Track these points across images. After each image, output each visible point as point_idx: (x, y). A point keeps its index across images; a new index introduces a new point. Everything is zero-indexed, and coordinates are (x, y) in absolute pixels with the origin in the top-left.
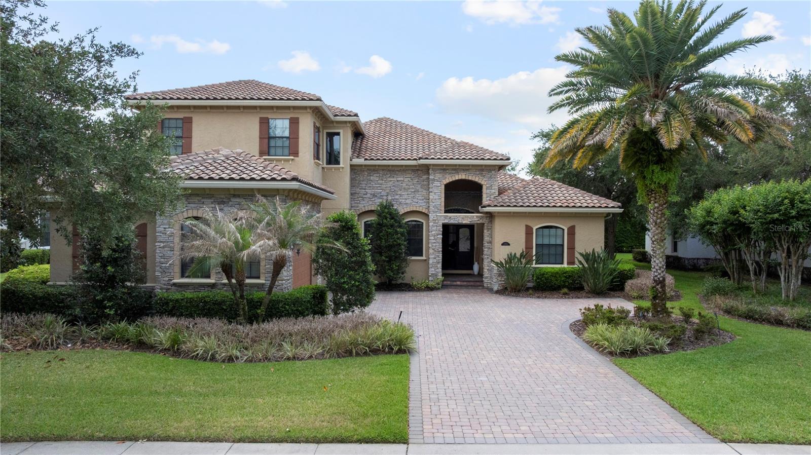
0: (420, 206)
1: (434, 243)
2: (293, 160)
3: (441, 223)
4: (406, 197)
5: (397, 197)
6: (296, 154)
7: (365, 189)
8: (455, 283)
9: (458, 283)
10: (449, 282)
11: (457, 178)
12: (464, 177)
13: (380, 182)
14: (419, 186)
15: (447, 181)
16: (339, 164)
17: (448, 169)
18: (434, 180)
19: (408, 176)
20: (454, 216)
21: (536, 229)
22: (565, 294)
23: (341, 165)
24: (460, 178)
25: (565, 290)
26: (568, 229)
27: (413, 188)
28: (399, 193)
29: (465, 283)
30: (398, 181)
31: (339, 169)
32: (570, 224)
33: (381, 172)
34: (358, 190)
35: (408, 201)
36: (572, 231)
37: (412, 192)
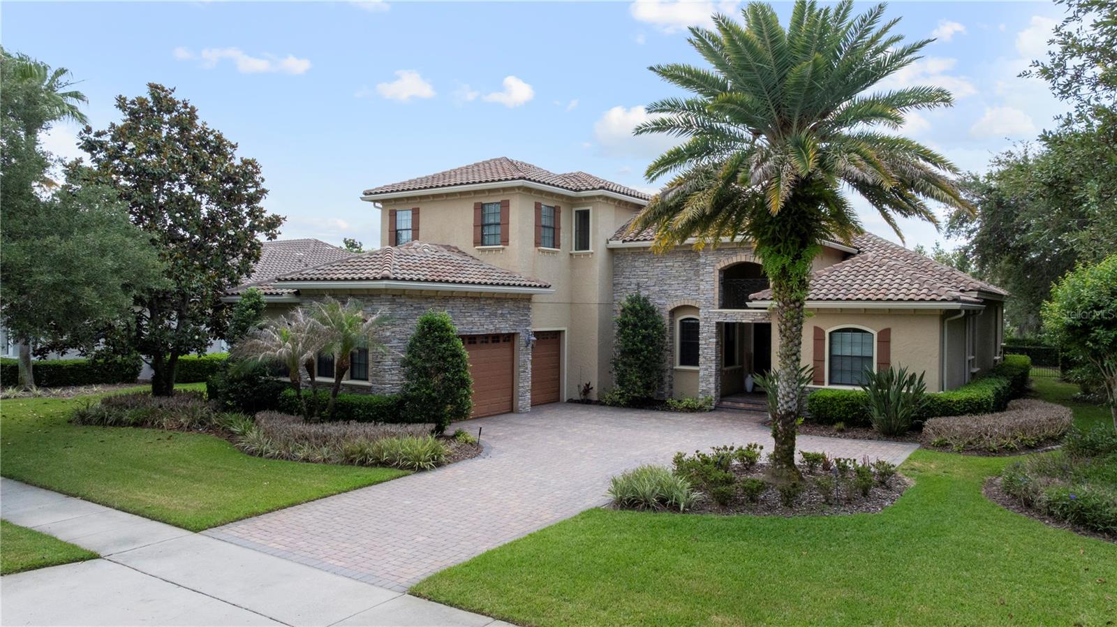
0: (693, 299)
1: (705, 349)
2: (503, 249)
3: (714, 322)
4: (676, 287)
5: (665, 288)
6: (505, 241)
7: (629, 278)
8: (737, 405)
9: (742, 405)
10: (729, 403)
11: (735, 261)
12: (743, 260)
13: (646, 268)
14: (692, 272)
15: (723, 265)
16: (588, 249)
17: (723, 249)
18: (705, 264)
19: (679, 259)
20: (731, 313)
21: (830, 334)
22: (841, 431)
23: (591, 250)
24: (739, 260)
25: (841, 425)
26: (879, 334)
27: (684, 276)
28: (668, 282)
29: (751, 406)
30: (666, 267)
31: (587, 255)
32: (883, 325)
33: (647, 256)
34: (621, 280)
35: (679, 293)
36: (885, 338)
37: (683, 280)
